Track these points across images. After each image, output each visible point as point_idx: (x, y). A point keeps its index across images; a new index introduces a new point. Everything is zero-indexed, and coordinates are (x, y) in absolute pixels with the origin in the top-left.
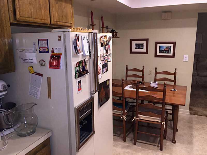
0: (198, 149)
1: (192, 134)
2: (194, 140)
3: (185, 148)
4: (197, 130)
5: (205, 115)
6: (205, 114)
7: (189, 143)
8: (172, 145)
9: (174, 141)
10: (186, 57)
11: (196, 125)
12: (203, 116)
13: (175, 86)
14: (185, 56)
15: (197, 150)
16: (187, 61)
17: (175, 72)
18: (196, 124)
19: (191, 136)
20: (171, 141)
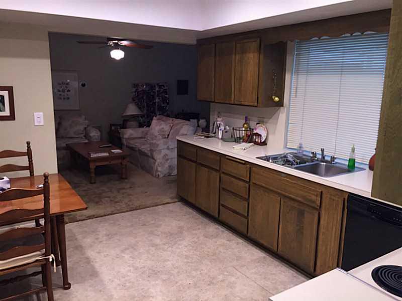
0: (110, 278)
1: (87, 258)
2: (97, 266)
3: (90, 286)
4: (91, 246)
5: (88, 217)
6: (89, 215)
7: (91, 275)
8: (66, 293)
9: (66, 286)
10: (38, 118)
11: (85, 240)
12: (87, 220)
13: (34, 178)
14: (36, 114)
15: (110, 280)
16: (42, 124)
17: (28, 150)
18: (84, 238)
19: (88, 261)
20: (61, 288)
